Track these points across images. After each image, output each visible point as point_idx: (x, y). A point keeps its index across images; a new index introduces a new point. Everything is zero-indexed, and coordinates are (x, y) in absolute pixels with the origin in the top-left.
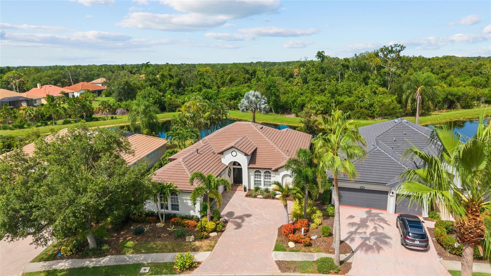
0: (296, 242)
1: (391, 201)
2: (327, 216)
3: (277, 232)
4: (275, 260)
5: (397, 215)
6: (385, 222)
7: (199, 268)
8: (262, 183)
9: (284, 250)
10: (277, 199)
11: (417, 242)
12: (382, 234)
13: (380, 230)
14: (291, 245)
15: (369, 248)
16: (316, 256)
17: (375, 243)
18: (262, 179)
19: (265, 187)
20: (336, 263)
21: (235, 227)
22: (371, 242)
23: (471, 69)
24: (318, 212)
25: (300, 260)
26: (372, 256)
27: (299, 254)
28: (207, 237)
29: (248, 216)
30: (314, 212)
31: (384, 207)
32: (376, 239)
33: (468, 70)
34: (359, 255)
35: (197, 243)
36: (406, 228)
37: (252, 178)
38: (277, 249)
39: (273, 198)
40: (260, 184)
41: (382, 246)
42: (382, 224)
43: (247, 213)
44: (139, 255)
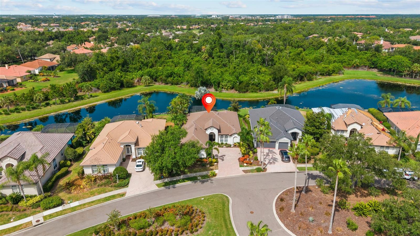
0: (247, 163)
1: (277, 145)
2: (254, 153)
3: (238, 161)
4: (241, 170)
5: (280, 150)
6: (275, 153)
7: (217, 175)
8: (224, 141)
9: (243, 167)
10: (232, 147)
11: (287, 159)
12: (274, 158)
13: (274, 157)
14: (245, 164)
15: (271, 163)
16: (255, 167)
17: (273, 161)
18: (224, 139)
19: (225, 142)
20: (262, 169)
21: (221, 160)
22: (271, 161)
24: (251, 151)
25: (250, 169)
26: (272, 165)
27: (249, 167)
28: (214, 165)
29: (224, 156)
30: (249, 152)
31: (274, 147)
32: (273, 160)
34: (268, 165)
35: (211, 168)
36: (283, 155)
37: (220, 139)
38: (240, 166)
39: (230, 147)
40: (223, 141)
41: (275, 162)
42: (274, 154)
43: (223, 154)
44: (193, 174)
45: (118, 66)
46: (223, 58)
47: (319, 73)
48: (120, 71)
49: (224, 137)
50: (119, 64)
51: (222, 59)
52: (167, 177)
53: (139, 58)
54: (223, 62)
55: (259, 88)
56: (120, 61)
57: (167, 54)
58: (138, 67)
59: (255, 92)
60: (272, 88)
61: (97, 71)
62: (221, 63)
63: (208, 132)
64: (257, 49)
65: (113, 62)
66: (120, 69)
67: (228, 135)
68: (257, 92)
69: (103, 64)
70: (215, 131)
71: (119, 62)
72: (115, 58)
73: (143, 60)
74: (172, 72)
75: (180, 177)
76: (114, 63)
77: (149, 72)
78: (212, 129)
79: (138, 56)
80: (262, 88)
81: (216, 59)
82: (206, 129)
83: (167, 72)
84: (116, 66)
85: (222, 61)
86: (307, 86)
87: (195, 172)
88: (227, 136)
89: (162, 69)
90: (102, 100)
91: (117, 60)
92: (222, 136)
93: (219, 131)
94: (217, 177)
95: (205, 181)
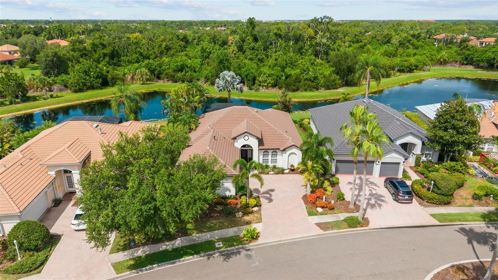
0: (323, 207)
1: (377, 168)
2: (334, 184)
3: (302, 201)
4: (314, 223)
5: (383, 179)
6: (376, 185)
7: (260, 237)
8: (270, 161)
9: (316, 215)
10: (286, 173)
11: (407, 197)
12: (376, 194)
13: (374, 192)
14: (320, 210)
15: (373, 206)
16: (343, 216)
17: (376, 202)
18: (270, 158)
19: (273, 164)
20: (360, 219)
21: (268, 201)
22: (373, 201)
23: (379, 37)
24: (326, 181)
25: (331, 220)
26: (377, 210)
27: (327, 216)
28: (252, 212)
29: (273, 190)
30: (323, 183)
31: (370, 173)
32: (376, 198)
33: (377, 38)
34: (369, 210)
35: (247, 218)
36: (397, 189)
37: (261, 157)
38: (310, 214)
39: (283, 173)
40: (268, 162)
41: (381, 203)
42: (373, 187)
43: (270, 188)
44: (204, 234)
45: (104, 58)
46: (258, 50)
47: (396, 69)
48: (106, 64)
49: (270, 154)
50: (105, 55)
51: (256, 52)
52: (144, 245)
53: (137, 47)
54: (259, 57)
55: (316, 85)
56: (108, 51)
57: (179, 46)
58: (134, 59)
59: (311, 90)
60: (336, 84)
61: (69, 62)
62: (256, 57)
63: (239, 144)
64: (306, 36)
65: (95, 51)
66: (106, 61)
67: (279, 149)
68: (313, 91)
69: (80, 53)
70: (253, 143)
71: (105, 51)
72: (100, 46)
73: (142, 51)
74: (183, 65)
75: (174, 244)
76: (98, 52)
77: (148, 65)
78: (246, 138)
79: (134, 44)
80: (320, 84)
81: (248, 52)
82: (235, 138)
83: (175, 65)
84: (100, 57)
85: (257, 55)
86: (385, 84)
87: (211, 229)
88: (275, 151)
89: (169, 61)
90: (66, 102)
91: (103, 49)
92: (266, 151)
93: (261, 142)
94: (260, 241)
95: (233, 254)
